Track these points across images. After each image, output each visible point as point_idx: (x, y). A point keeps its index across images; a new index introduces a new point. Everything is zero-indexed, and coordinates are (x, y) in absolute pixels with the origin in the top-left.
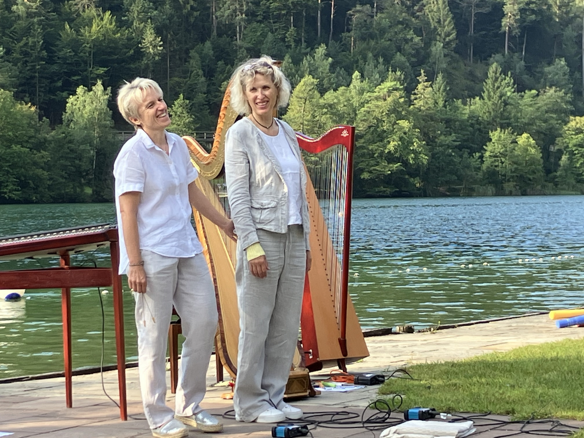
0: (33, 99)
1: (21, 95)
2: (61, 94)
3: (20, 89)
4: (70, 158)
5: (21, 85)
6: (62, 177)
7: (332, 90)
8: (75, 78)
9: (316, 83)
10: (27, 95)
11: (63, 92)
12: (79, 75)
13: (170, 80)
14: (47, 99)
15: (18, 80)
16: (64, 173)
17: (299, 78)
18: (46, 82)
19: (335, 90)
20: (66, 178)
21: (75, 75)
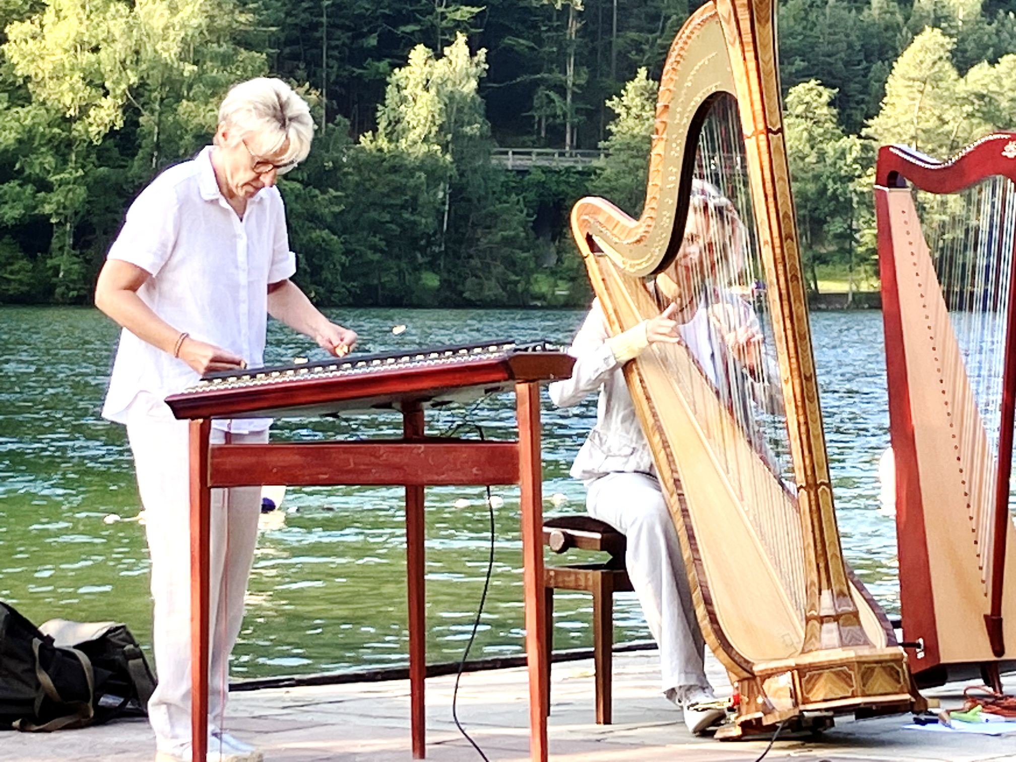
0: (315, 75)
1: (289, 64)
2: (376, 64)
3: (287, 50)
4: (391, 206)
5: (289, 42)
6: (375, 248)
7: (986, 63)
8: (409, 28)
9: (949, 47)
10: (302, 66)
11: (379, 60)
12: (417, 22)
13: (618, 37)
14: (345, 73)
15: (283, 30)
16: (377, 240)
17: (910, 35)
18: (344, 37)
19: (993, 62)
20: (382, 251)
21: (406, 23)
